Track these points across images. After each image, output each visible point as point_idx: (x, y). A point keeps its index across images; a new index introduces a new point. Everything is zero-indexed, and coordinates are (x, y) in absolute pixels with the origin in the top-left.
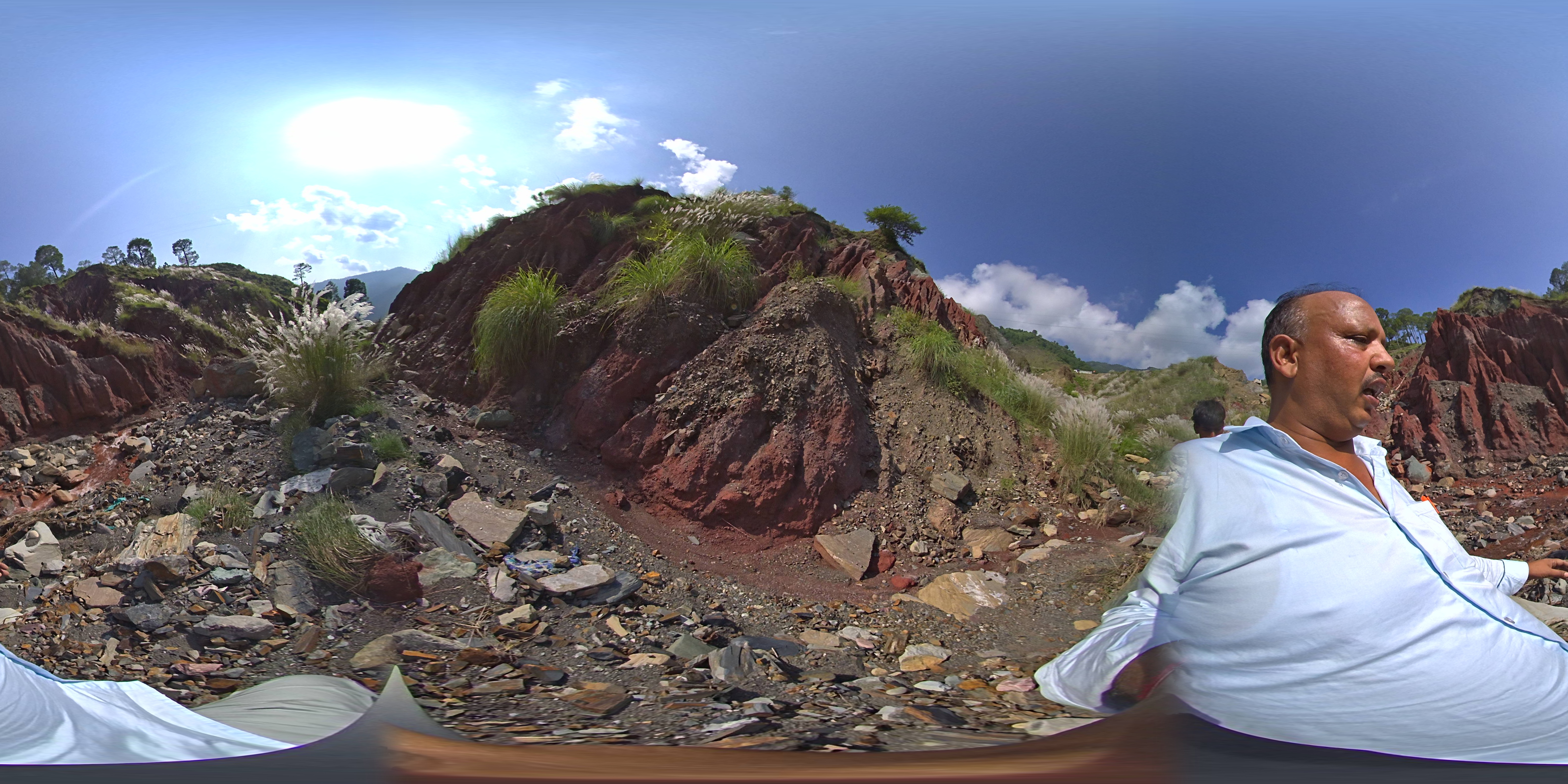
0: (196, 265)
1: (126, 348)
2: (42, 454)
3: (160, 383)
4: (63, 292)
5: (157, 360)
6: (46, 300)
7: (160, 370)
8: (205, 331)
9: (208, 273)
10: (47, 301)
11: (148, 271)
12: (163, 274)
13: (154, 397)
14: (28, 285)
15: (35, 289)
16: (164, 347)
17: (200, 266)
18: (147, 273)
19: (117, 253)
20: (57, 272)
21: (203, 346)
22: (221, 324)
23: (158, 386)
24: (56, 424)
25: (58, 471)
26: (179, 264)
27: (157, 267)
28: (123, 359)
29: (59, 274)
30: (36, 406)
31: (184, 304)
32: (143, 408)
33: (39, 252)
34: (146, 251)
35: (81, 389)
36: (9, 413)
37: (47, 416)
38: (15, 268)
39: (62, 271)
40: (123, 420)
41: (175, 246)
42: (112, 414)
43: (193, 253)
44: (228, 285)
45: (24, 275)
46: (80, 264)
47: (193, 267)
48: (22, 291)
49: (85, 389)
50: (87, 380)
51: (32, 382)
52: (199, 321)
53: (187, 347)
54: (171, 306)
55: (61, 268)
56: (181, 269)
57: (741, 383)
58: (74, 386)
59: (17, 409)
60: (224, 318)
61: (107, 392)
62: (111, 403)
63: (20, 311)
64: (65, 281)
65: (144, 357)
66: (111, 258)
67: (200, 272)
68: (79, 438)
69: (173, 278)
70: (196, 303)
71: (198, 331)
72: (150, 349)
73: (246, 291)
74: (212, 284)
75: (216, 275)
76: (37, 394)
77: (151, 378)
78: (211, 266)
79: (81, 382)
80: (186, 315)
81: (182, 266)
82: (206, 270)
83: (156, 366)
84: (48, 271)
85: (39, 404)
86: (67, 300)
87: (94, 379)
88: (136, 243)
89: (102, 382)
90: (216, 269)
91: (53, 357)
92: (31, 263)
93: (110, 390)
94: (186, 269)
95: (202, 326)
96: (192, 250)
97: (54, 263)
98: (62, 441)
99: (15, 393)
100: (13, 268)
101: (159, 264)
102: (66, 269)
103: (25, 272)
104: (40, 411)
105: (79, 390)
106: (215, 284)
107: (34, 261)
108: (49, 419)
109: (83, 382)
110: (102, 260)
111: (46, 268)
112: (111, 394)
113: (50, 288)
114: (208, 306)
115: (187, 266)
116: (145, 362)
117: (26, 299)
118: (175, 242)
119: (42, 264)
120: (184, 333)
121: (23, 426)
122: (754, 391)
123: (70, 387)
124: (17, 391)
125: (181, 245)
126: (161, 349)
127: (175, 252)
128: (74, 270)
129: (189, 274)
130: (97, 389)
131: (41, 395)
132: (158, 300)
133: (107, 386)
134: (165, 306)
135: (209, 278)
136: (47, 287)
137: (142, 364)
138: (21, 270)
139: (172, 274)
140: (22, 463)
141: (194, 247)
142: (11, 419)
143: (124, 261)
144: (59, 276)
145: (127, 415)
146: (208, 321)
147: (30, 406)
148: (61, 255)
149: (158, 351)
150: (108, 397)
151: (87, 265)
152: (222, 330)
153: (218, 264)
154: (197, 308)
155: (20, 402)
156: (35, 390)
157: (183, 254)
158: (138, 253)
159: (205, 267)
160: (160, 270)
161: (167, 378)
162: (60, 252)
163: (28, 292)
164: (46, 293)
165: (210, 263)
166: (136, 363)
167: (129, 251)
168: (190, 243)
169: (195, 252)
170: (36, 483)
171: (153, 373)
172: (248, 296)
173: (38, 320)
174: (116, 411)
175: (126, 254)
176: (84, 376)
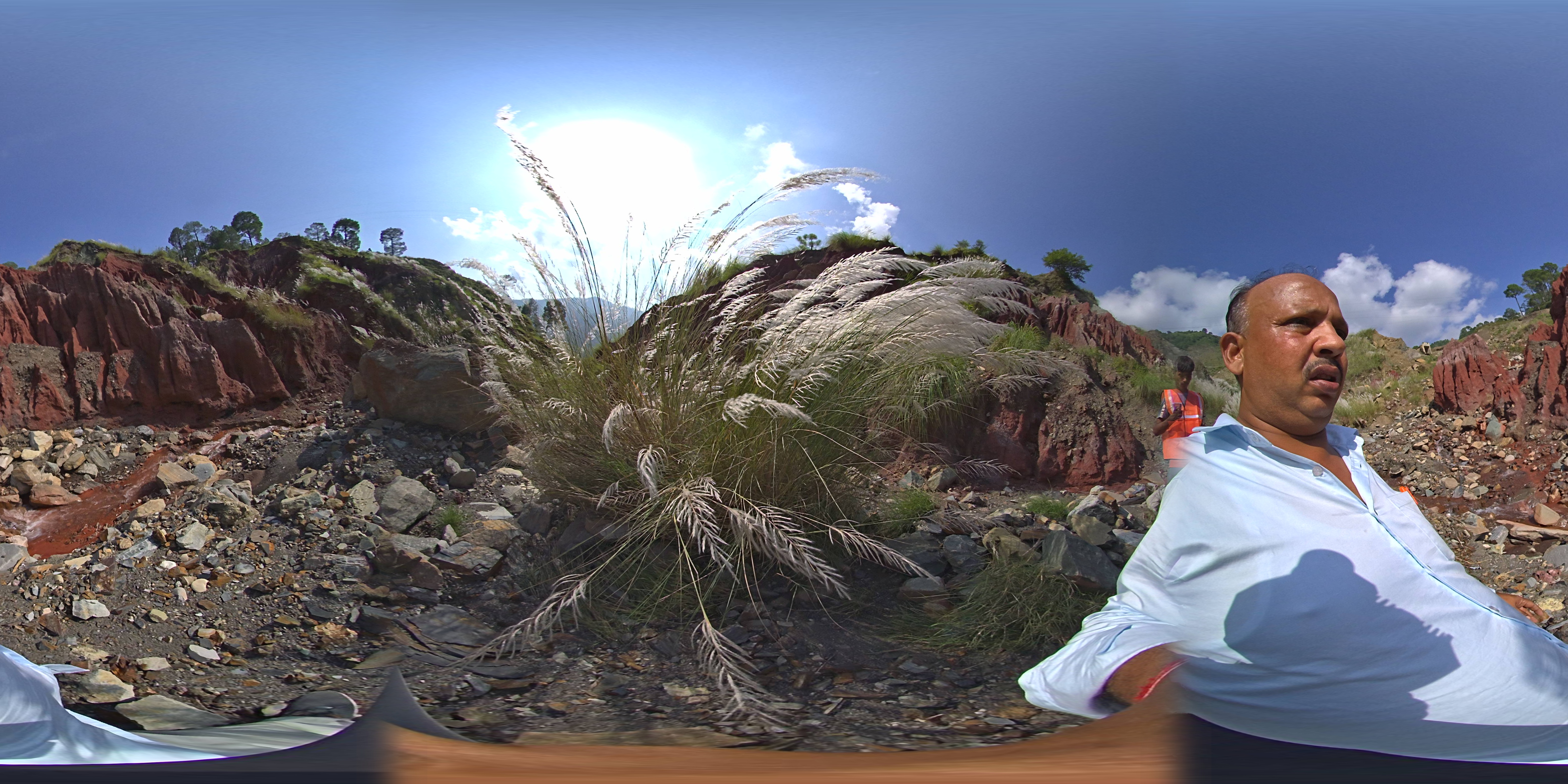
4: (252, 260)
6: (231, 263)
9: (411, 266)
10: (232, 265)
11: (348, 251)
13: (296, 387)
14: (217, 248)
15: (221, 252)
17: (404, 258)
18: (346, 253)
19: (322, 231)
20: (253, 240)
22: (414, 317)
23: (308, 374)
27: (359, 250)
29: (254, 242)
32: (275, 402)
33: (237, 218)
38: (207, 230)
39: (258, 239)
41: (383, 233)
43: (401, 244)
44: (430, 280)
45: (217, 239)
46: (280, 234)
48: (209, 253)
53: (362, 330)
54: (359, 285)
55: (258, 236)
60: (420, 311)
64: (257, 248)
65: (298, 331)
66: (314, 235)
67: (403, 262)
69: (373, 262)
70: (389, 289)
71: (382, 316)
72: (311, 323)
75: (418, 269)
77: (299, 360)
78: (417, 259)
80: (375, 298)
82: (410, 261)
83: (312, 346)
84: (243, 238)
86: (254, 267)
88: (344, 223)
90: (420, 264)
92: (225, 227)
94: (389, 256)
96: (401, 241)
97: (251, 231)
100: (204, 230)
101: (363, 248)
102: (263, 238)
106: (414, 276)
107: (229, 225)
110: (303, 235)
111: (242, 235)
112: (221, 374)
113: (240, 254)
114: (403, 295)
115: (391, 254)
116: (298, 338)
117: (210, 261)
119: (238, 230)
125: (389, 234)
127: (382, 239)
128: (271, 240)
132: (347, 278)
134: (353, 283)
135: (411, 270)
136: (236, 252)
137: (293, 338)
139: (372, 258)
141: (404, 239)
143: (326, 240)
144: (254, 244)
148: (261, 224)
151: (286, 236)
152: (413, 323)
157: (390, 244)
158: (343, 234)
159: (409, 259)
160: (360, 253)
163: (213, 255)
164: (232, 258)
165: (416, 257)
167: (334, 231)
168: (402, 233)
169: (403, 244)
172: (448, 292)
175: (331, 233)
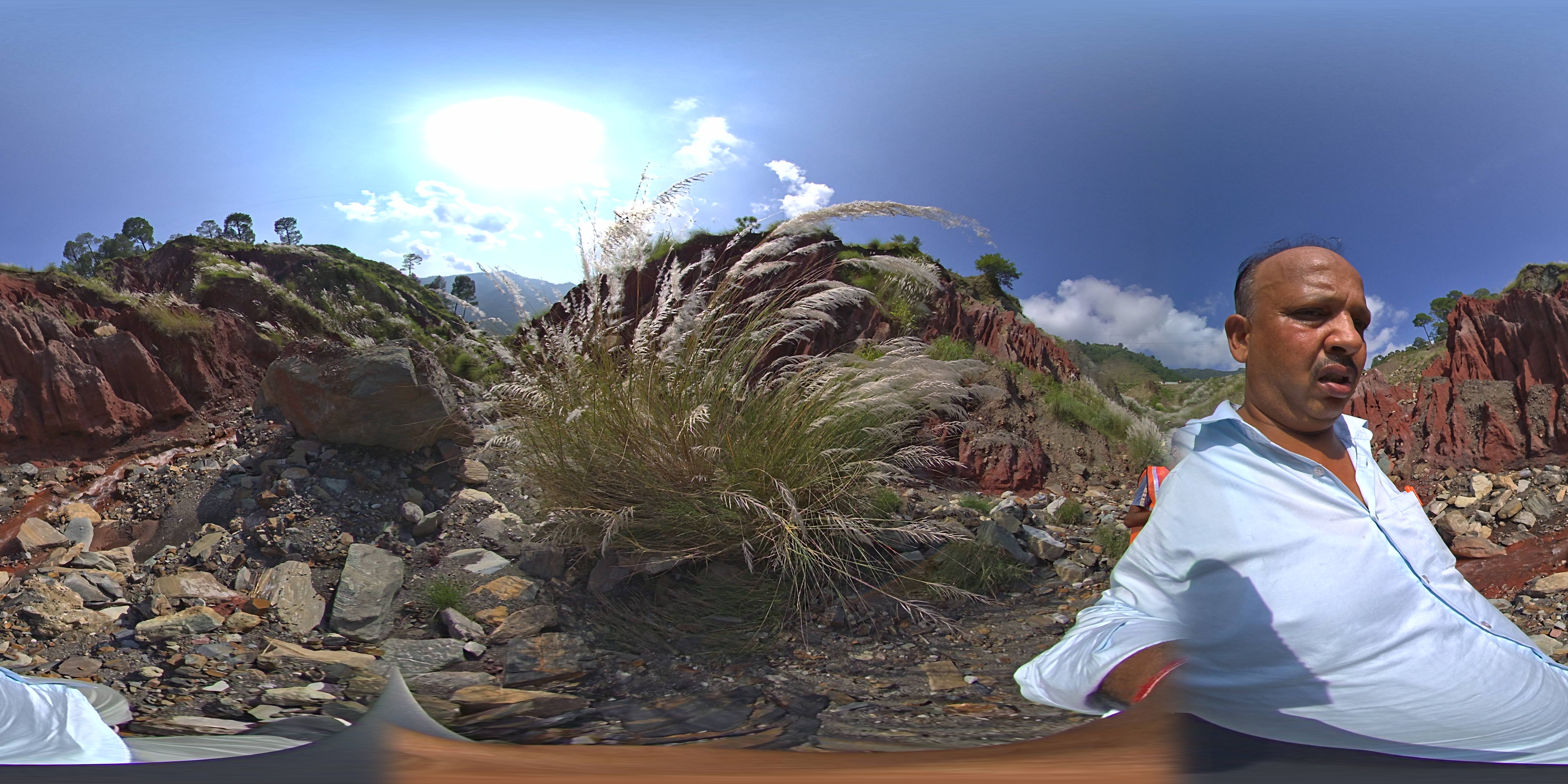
5: (217, 339)
6: (126, 271)
7: (219, 355)
8: (297, 310)
9: (309, 253)
10: (127, 273)
11: (243, 245)
12: (259, 249)
14: (111, 257)
15: (116, 261)
17: (302, 246)
18: (241, 247)
19: (213, 228)
20: (146, 245)
21: (290, 326)
22: (319, 305)
23: (213, 381)
29: (148, 247)
31: (278, 278)
33: (127, 225)
38: (100, 241)
39: (151, 243)
41: (277, 223)
43: (296, 233)
46: (172, 236)
47: (294, 246)
48: (104, 262)
52: (292, 298)
53: (267, 325)
54: (259, 278)
55: (151, 241)
60: (324, 297)
64: (150, 253)
66: (206, 233)
69: (270, 254)
70: (291, 278)
72: (213, 324)
73: (352, 271)
74: (312, 261)
75: (317, 256)
78: (315, 246)
80: (277, 290)
82: (308, 249)
84: (136, 244)
86: (150, 272)
88: (235, 218)
90: (319, 250)
92: (116, 235)
95: (295, 302)
96: (296, 230)
100: (97, 241)
101: (258, 240)
102: (155, 242)
106: (316, 263)
107: (120, 232)
110: (197, 234)
111: (135, 241)
113: (134, 260)
114: (305, 283)
117: (105, 272)
119: (129, 237)
120: (270, 308)
125: (283, 224)
126: (227, 324)
127: (277, 230)
128: (164, 243)
129: (289, 251)
132: (245, 272)
134: (253, 277)
135: (310, 258)
136: (130, 259)
137: (192, 345)
139: (269, 249)
141: (298, 227)
143: (219, 237)
144: (148, 249)
146: (303, 299)
148: (152, 229)
151: (178, 237)
152: (320, 311)
153: (322, 245)
154: (291, 283)
157: (285, 233)
158: (236, 229)
159: (307, 246)
160: (256, 245)
161: (230, 367)
162: (152, 225)
163: (108, 264)
164: (127, 265)
165: (314, 244)
167: (226, 227)
168: (295, 222)
169: (298, 232)
172: (353, 277)
175: (223, 229)
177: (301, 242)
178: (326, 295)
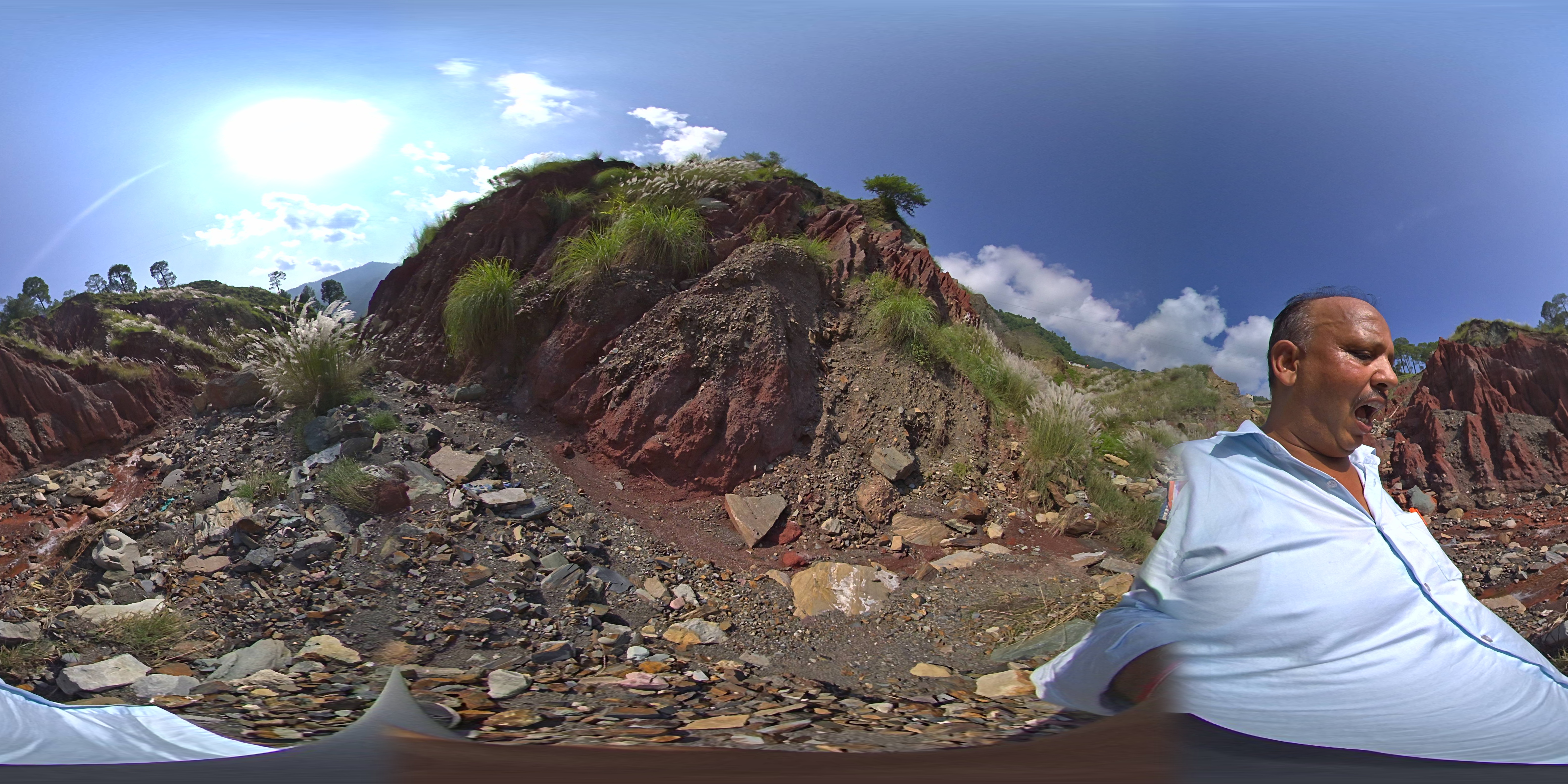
0: (174, 285)
1: (124, 373)
2: (62, 478)
3: (161, 403)
4: (52, 323)
5: (155, 382)
6: (37, 330)
7: (159, 391)
8: (195, 350)
9: (188, 293)
10: (38, 332)
11: (131, 296)
12: (146, 298)
13: (157, 417)
14: (17, 317)
15: (25, 321)
16: (159, 369)
17: (179, 286)
18: (130, 298)
19: (99, 281)
20: (45, 303)
21: (195, 364)
22: (208, 342)
23: (159, 407)
24: (67, 449)
25: (85, 492)
26: (159, 286)
27: (138, 291)
28: (123, 382)
29: (46, 305)
30: (46, 434)
31: (170, 325)
32: (148, 428)
33: (26, 284)
34: (126, 276)
35: (90, 414)
36: (19, 442)
37: (57, 443)
39: (49, 301)
40: (131, 441)
41: (152, 269)
42: (120, 436)
43: (170, 274)
44: (209, 303)
45: (14, 308)
46: (66, 293)
47: (172, 288)
48: (13, 323)
49: (93, 414)
50: (94, 406)
51: (39, 411)
52: (187, 341)
53: (181, 367)
54: (158, 329)
55: (48, 298)
56: (161, 291)
57: (674, 341)
58: (82, 411)
59: (28, 437)
60: (208, 335)
61: (114, 415)
62: (118, 426)
63: (15, 343)
64: (53, 311)
65: (142, 380)
66: (94, 286)
67: (180, 292)
68: (93, 461)
69: (156, 301)
70: (182, 323)
71: (188, 350)
72: (147, 372)
73: (227, 305)
74: (193, 303)
75: (196, 294)
76: (46, 422)
77: (152, 400)
78: (190, 285)
79: (88, 407)
80: (174, 336)
81: (162, 288)
82: (185, 289)
83: (155, 388)
84: (36, 303)
85: (48, 431)
86: (57, 330)
87: (101, 404)
88: (116, 270)
89: (108, 406)
90: (195, 288)
91: (58, 385)
92: (19, 295)
93: (117, 414)
94: (167, 291)
95: (191, 345)
96: (169, 271)
97: (40, 295)
98: (76, 465)
99: (24, 422)
101: (140, 288)
102: (52, 300)
103: (14, 305)
104: (50, 437)
105: (87, 416)
106: (197, 303)
107: (22, 293)
108: (60, 445)
109: (90, 407)
110: (86, 289)
111: (34, 300)
112: (118, 418)
113: (39, 319)
114: (192, 325)
115: (167, 288)
116: (144, 384)
117: (17, 330)
118: (152, 265)
119: (29, 296)
120: (174, 354)
121: (35, 454)
122: (685, 348)
123: (79, 413)
124: (26, 420)
125: (158, 268)
126: (157, 371)
127: (153, 274)
128: (60, 300)
129: (170, 294)
130: (105, 413)
131: (50, 422)
132: (146, 324)
133: (114, 409)
134: (153, 328)
135: (190, 297)
136: (36, 318)
137: (142, 386)
138: (10, 303)
139: (154, 297)
140: (45, 488)
141: (170, 268)
142: (23, 448)
143: (106, 288)
144: (47, 307)
145: (135, 436)
146: (196, 340)
147: (41, 434)
148: (46, 286)
149: (155, 373)
150: (116, 420)
151: (72, 294)
152: (210, 347)
153: (195, 283)
154: (183, 328)
155: (29, 430)
156: (44, 418)
157: (161, 277)
158: (118, 279)
159: (184, 286)
160: (142, 293)
161: (166, 398)
162: (46, 282)
163: (18, 324)
164: (35, 324)
165: (188, 282)
166: (136, 385)
167: (110, 278)
168: (167, 265)
169: (172, 273)
170: (63, 505)
171: (152, 395)
172: (231, 310)
173: (33, 351)
174: (124, 433)
175: (108, 281)
176: (91, 401)
177: (177, 283)
178: (212, 333)
